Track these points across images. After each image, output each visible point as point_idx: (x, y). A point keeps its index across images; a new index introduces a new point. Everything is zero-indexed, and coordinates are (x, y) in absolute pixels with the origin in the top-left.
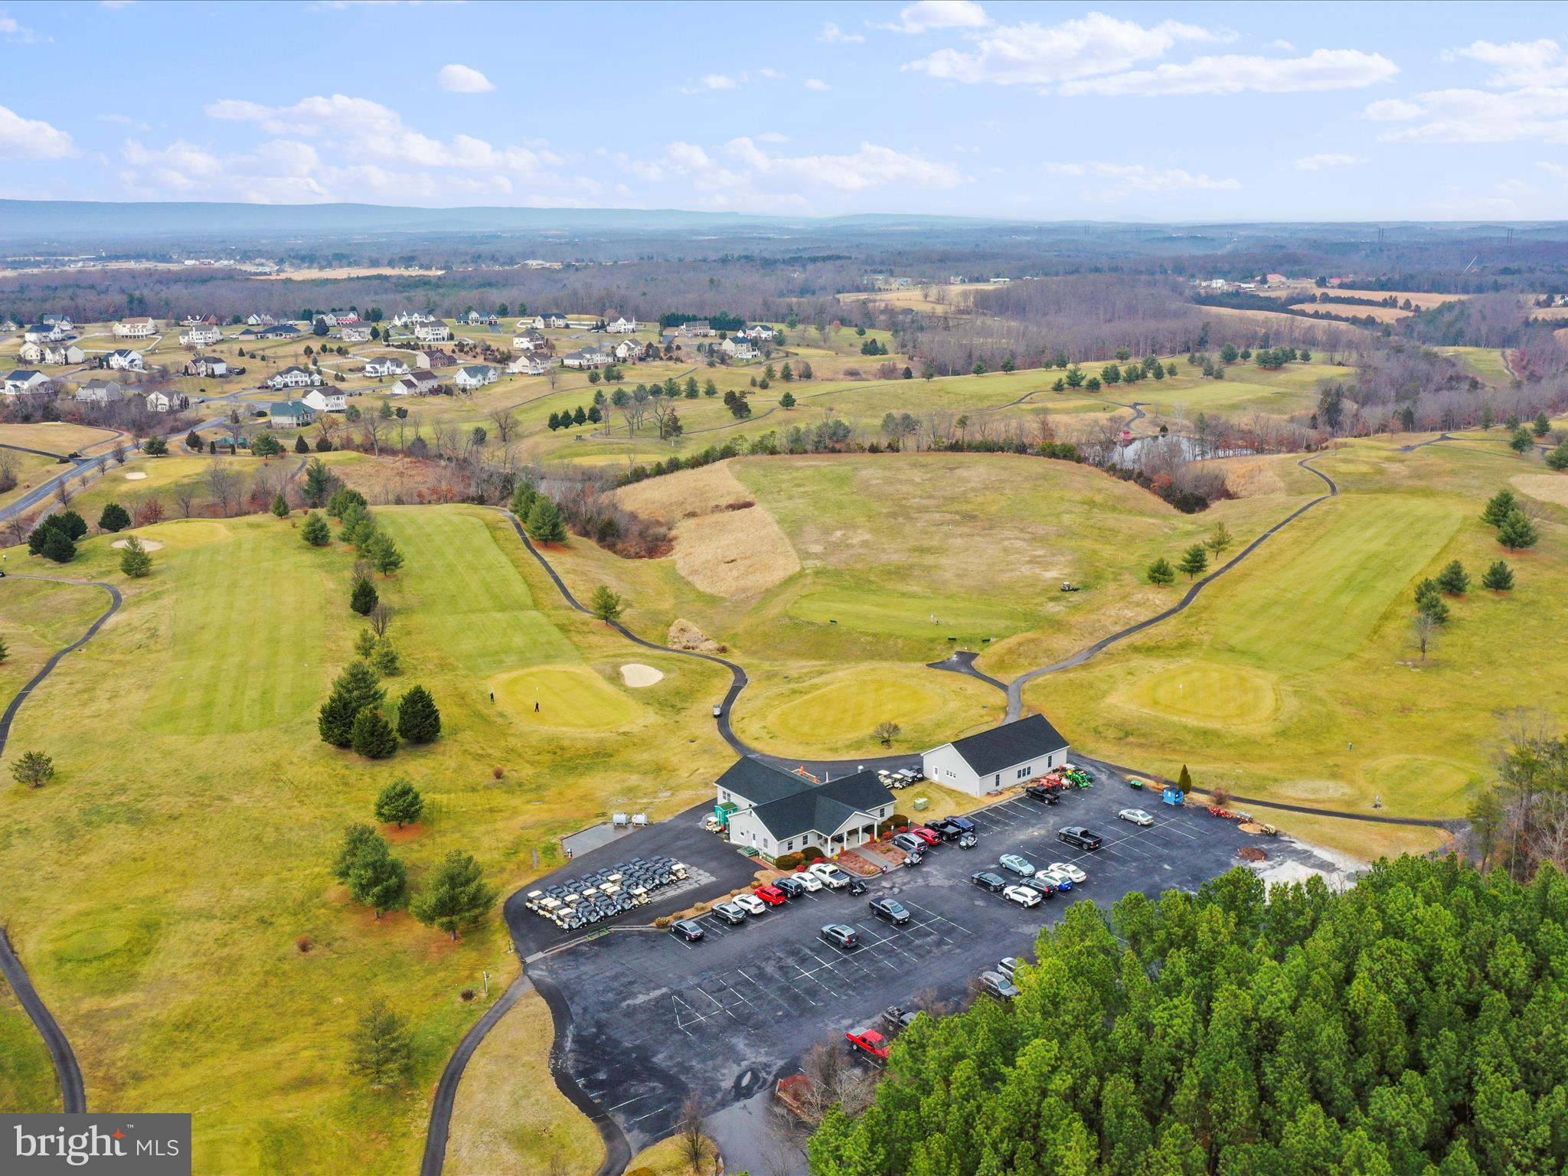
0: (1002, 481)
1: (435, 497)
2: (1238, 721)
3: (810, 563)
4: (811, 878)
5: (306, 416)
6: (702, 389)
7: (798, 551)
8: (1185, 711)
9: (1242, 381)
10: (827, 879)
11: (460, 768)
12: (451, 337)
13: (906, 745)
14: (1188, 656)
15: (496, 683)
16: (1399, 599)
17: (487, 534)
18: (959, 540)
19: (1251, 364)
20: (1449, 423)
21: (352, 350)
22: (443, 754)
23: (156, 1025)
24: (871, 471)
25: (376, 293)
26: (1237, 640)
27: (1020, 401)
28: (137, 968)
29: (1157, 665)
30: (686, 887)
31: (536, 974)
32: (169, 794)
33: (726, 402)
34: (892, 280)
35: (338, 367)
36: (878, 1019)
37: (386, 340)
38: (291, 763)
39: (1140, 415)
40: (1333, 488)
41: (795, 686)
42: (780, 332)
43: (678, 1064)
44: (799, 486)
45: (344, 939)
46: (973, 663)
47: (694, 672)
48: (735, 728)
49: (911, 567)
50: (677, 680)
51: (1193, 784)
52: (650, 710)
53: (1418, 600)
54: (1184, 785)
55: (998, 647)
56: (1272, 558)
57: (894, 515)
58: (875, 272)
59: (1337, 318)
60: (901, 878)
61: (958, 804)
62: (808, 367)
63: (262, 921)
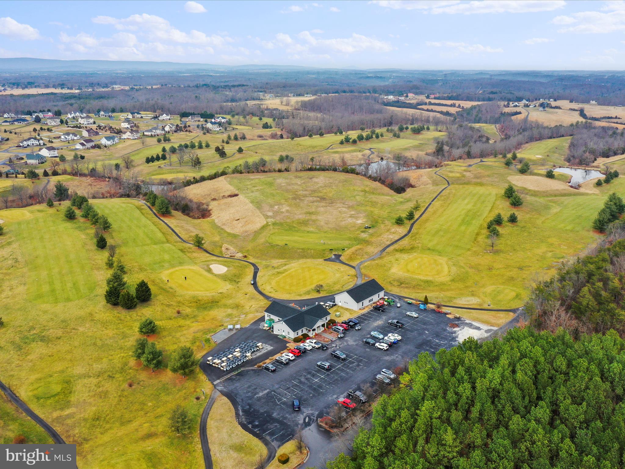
0: (331, 183)
1: (109, 195)
2: (437, 276)
3: (269, 220)
4: (308, 345)
5: (42, 160)
6: (204, 145)
7: (263, 215)
8: (419, 274)
9: (407, 138)
10: (314, 345)
11: (163, 310)
12: (94, 123)
13: (325, 292)
14: (415, 252)
15: (165, 275)
16: (481, 227)
17: (138, 211)
18: (322, 209)
19: (409, 132)
20: (483, 155)
21: (53, 129)
22: (154, 305)
23: (85, 420)
24: (281, 180)
25: (54, 102)
26: (430, 245)
27: (328, 149)
28: (69, 399)
29: (405, 256)
30: (263, 352)
31: (220, 388)
32: (53, 328)
33: (216, 150)
34: (266, 95)
35: (49, 137)
36: (345, 394)
37: (67, 124)
38: (96, 313)
39: (373, 153)
40: (448, 183)
41: (278, 270)
42: (229, 119)
43: (282, 416)
44: (254, 187)
45: (144, 381)
46: (340, 258)
47: (238, 266)
48: (260, 288)
49: (308, 220)
50: (234, 271)
51: (429, 301)
52: (227, 283)
53: (489, 228)
54: (426, 302)
55: (348, 252)
56: (435, 213)
57: (294, 199)
58: (259, 91)
59: (435, 111)
60: (338, 343)
61: (351, 314)
62: (244, 135)
63: (110, 376)
